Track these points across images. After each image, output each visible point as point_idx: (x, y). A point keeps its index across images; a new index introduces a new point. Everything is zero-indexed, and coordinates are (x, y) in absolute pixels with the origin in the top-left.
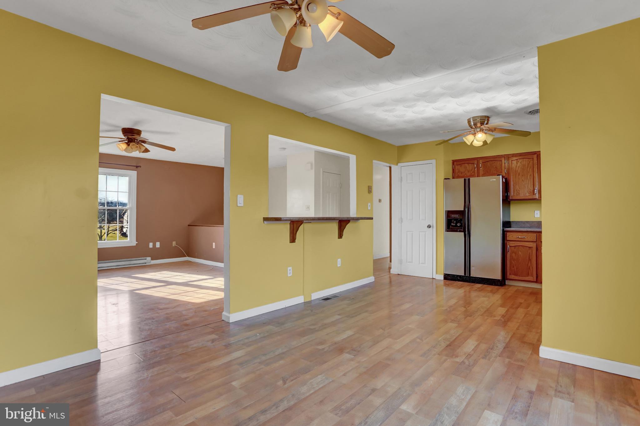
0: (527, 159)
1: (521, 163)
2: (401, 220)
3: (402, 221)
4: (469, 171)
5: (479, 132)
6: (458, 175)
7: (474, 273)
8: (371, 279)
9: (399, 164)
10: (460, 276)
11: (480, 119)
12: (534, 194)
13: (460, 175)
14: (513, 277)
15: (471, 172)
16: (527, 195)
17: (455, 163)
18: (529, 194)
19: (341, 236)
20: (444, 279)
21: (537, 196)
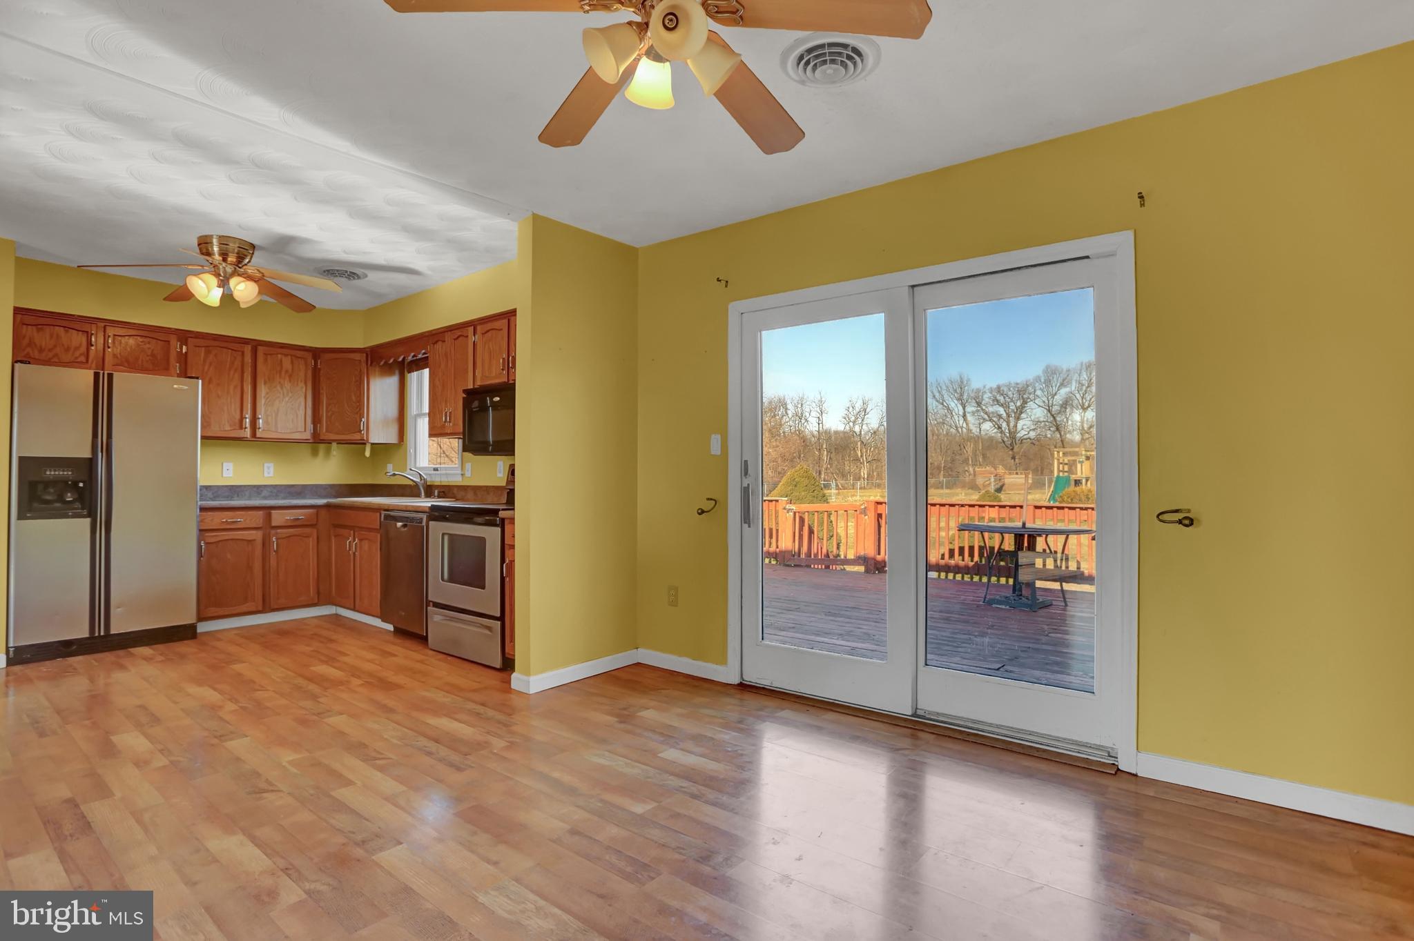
0: (230, 350)
1: (216, 355)
6: (29, 353)
10: (74, 642)
11: (239, 247)
12: (241, 427)
13: (36, 355)
15: (77, 354)
16: (228, 428)
17: (25, 318)
18: (230, 426)
20: (11, 665)
21: (247, 433)
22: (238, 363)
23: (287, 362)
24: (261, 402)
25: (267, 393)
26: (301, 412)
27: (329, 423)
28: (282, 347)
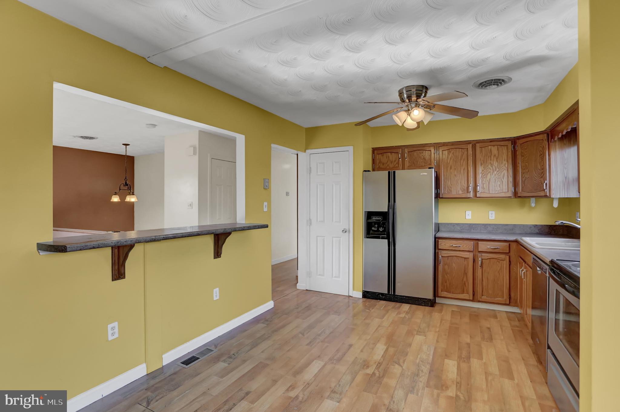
0: (461, 149)
1: (453, 153)
2: (310, 222)
3: (311, 224)
4: (392, 162)
5: (414, 108)
6: (379, 166)
7: (400, 291)
8: (270, 305)
9: (308, 151)
10: (382, 294)
11: (416, 90)
12: (468, 192)
13: (382, 166)
14: (445, 294)
15: (395, 163)
16: (460, 192)
17: (376, 152)
18: (462, 192)
19: (219, 254)
20: (363, 297)
21: (471, 195)
22: (465, 156)
23: (494, 150)
24: (479, 176)
25: (483, 171)
26: (505, 180)
27: (523, 185)
28: (491, 142)
